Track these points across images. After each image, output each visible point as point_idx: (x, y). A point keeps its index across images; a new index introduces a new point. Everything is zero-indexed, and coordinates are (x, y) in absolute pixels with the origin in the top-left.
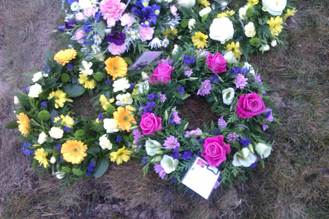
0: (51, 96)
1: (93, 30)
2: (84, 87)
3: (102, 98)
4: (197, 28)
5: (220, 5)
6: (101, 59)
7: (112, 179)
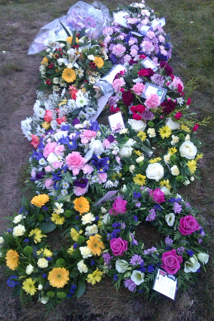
0: (31, 233)
1: (64, 178)
2: (55, 224)
3: (73, 230)
4: (136, 172)
5: (147, 153)
6: (69, 200)
7: (89, 299)
